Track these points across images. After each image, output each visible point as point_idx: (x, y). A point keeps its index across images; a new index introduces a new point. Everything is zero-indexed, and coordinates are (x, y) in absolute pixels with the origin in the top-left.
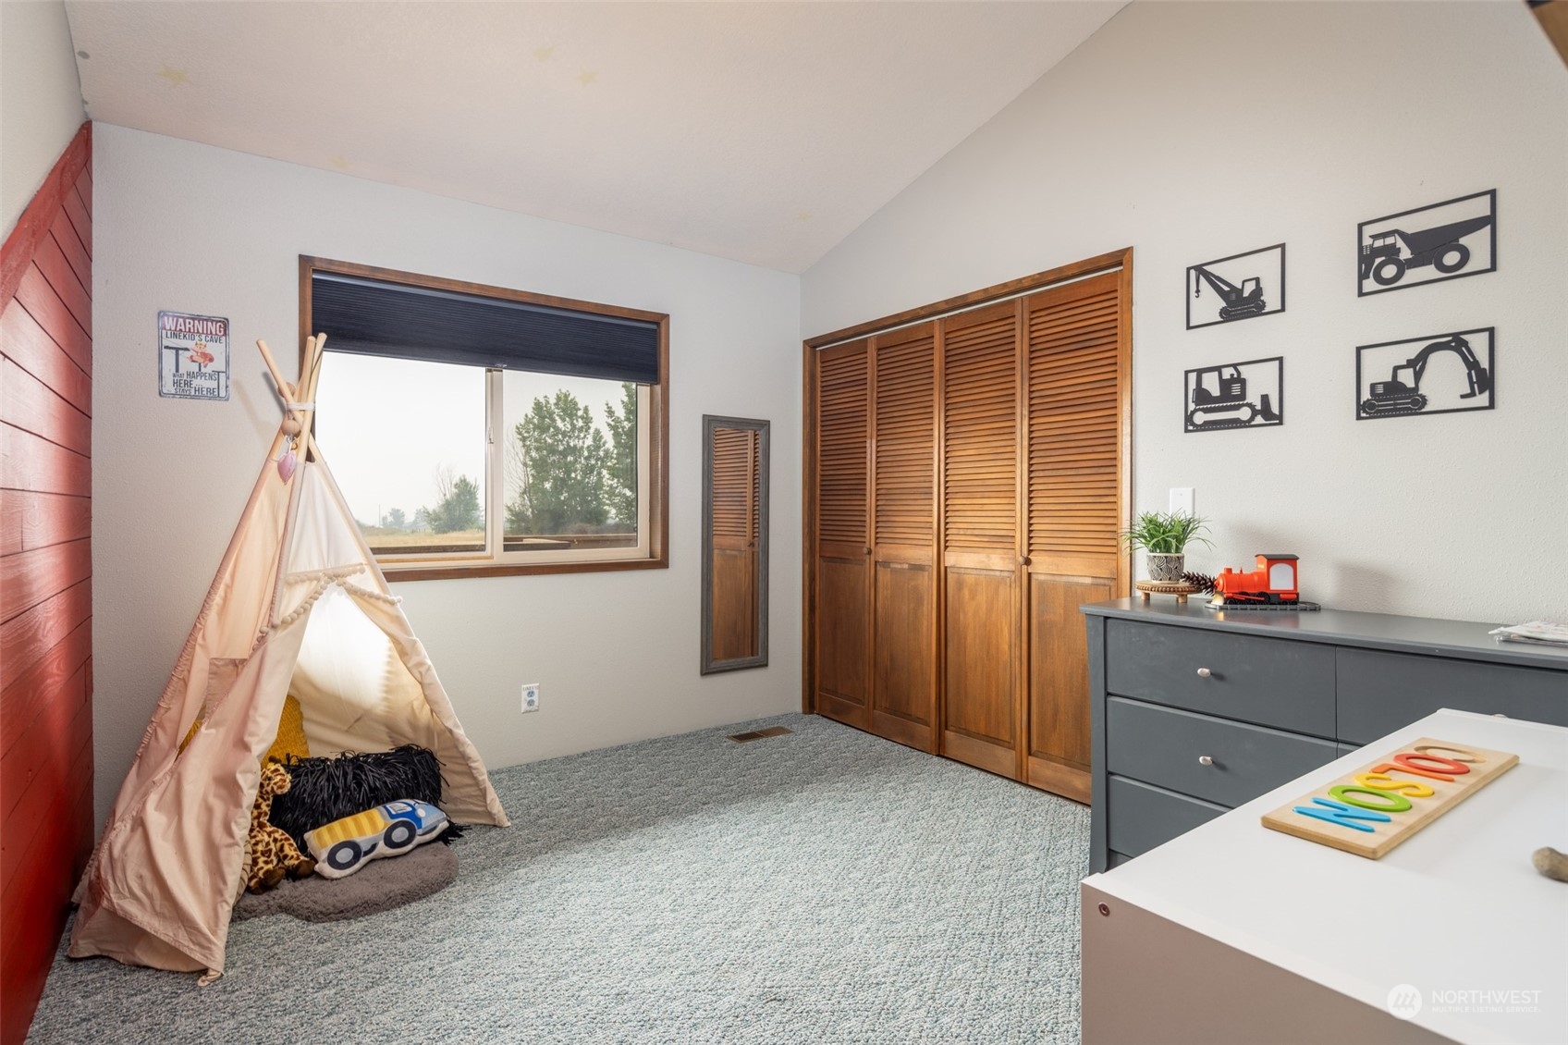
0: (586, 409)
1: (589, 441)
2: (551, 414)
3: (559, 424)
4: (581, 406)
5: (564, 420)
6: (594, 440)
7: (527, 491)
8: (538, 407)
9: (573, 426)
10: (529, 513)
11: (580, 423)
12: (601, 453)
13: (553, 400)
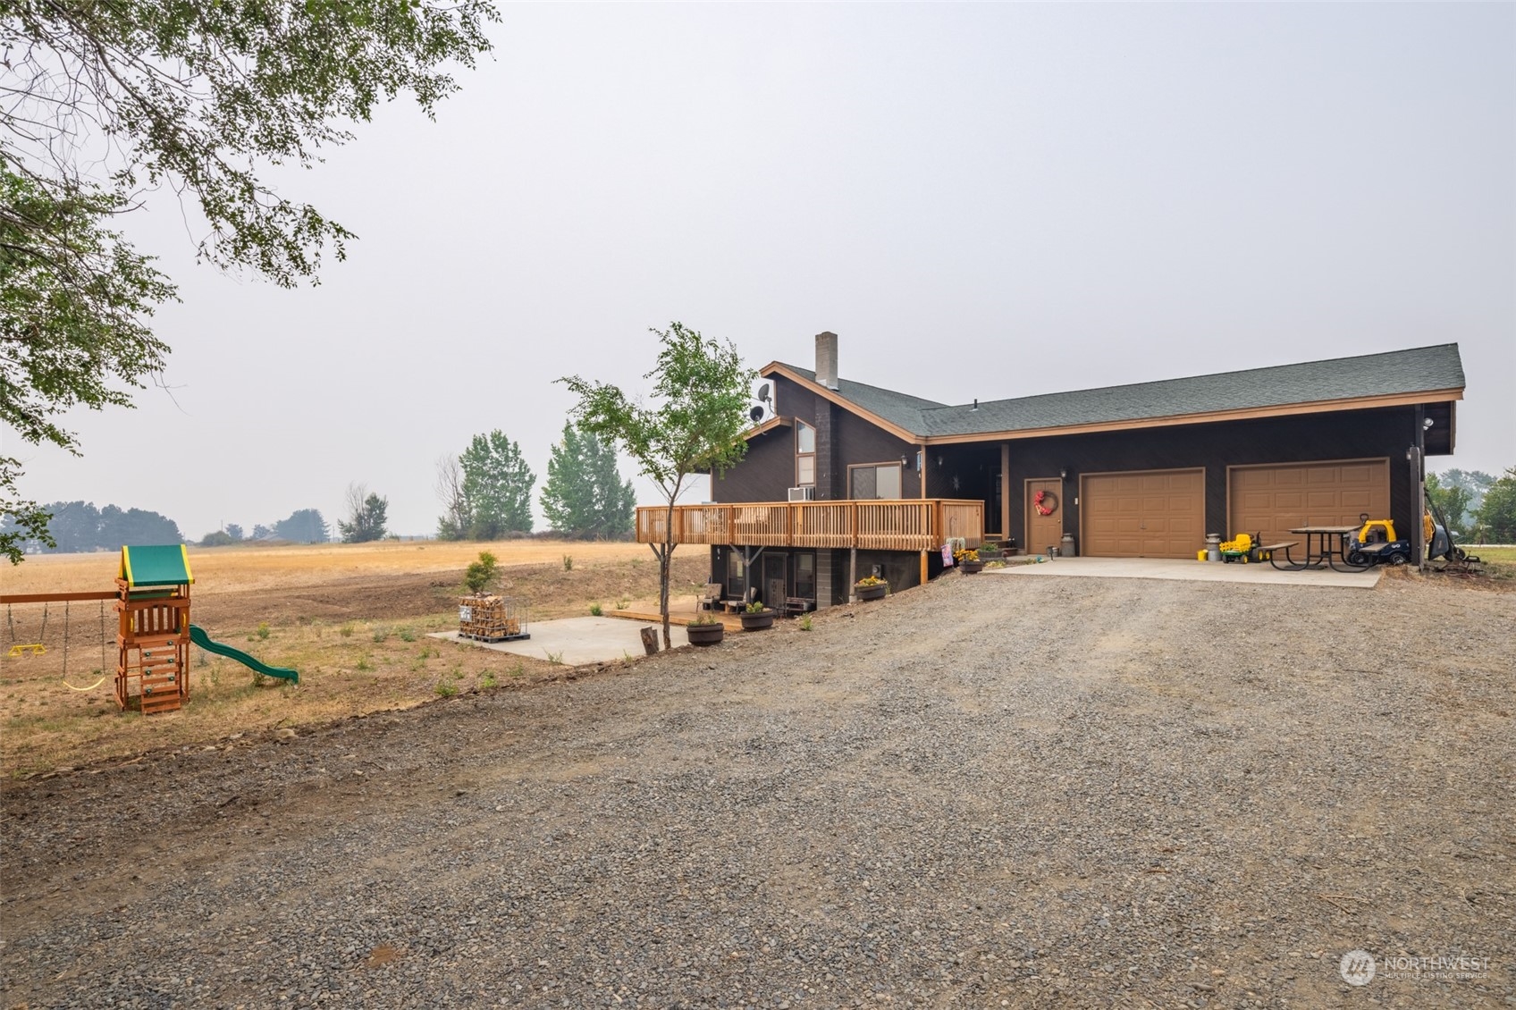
0: (515, 444)
1: (517, 470)
2: (485, 448)
3: (495, 455)
4: (511, 441)
5: (498, 452)
6: (520, 468)
7: (458, 507)
8: (478, 442)
9: (507, 458)
10: (459, 525)
11: (511, 454)
12: (527, 478)
13: (489, 438)
